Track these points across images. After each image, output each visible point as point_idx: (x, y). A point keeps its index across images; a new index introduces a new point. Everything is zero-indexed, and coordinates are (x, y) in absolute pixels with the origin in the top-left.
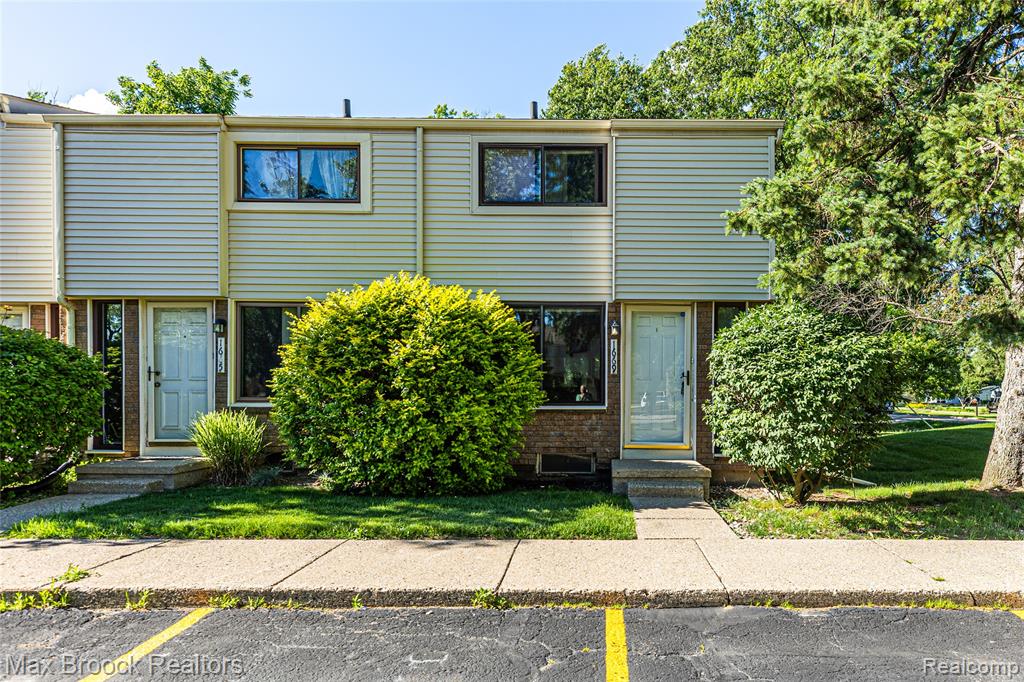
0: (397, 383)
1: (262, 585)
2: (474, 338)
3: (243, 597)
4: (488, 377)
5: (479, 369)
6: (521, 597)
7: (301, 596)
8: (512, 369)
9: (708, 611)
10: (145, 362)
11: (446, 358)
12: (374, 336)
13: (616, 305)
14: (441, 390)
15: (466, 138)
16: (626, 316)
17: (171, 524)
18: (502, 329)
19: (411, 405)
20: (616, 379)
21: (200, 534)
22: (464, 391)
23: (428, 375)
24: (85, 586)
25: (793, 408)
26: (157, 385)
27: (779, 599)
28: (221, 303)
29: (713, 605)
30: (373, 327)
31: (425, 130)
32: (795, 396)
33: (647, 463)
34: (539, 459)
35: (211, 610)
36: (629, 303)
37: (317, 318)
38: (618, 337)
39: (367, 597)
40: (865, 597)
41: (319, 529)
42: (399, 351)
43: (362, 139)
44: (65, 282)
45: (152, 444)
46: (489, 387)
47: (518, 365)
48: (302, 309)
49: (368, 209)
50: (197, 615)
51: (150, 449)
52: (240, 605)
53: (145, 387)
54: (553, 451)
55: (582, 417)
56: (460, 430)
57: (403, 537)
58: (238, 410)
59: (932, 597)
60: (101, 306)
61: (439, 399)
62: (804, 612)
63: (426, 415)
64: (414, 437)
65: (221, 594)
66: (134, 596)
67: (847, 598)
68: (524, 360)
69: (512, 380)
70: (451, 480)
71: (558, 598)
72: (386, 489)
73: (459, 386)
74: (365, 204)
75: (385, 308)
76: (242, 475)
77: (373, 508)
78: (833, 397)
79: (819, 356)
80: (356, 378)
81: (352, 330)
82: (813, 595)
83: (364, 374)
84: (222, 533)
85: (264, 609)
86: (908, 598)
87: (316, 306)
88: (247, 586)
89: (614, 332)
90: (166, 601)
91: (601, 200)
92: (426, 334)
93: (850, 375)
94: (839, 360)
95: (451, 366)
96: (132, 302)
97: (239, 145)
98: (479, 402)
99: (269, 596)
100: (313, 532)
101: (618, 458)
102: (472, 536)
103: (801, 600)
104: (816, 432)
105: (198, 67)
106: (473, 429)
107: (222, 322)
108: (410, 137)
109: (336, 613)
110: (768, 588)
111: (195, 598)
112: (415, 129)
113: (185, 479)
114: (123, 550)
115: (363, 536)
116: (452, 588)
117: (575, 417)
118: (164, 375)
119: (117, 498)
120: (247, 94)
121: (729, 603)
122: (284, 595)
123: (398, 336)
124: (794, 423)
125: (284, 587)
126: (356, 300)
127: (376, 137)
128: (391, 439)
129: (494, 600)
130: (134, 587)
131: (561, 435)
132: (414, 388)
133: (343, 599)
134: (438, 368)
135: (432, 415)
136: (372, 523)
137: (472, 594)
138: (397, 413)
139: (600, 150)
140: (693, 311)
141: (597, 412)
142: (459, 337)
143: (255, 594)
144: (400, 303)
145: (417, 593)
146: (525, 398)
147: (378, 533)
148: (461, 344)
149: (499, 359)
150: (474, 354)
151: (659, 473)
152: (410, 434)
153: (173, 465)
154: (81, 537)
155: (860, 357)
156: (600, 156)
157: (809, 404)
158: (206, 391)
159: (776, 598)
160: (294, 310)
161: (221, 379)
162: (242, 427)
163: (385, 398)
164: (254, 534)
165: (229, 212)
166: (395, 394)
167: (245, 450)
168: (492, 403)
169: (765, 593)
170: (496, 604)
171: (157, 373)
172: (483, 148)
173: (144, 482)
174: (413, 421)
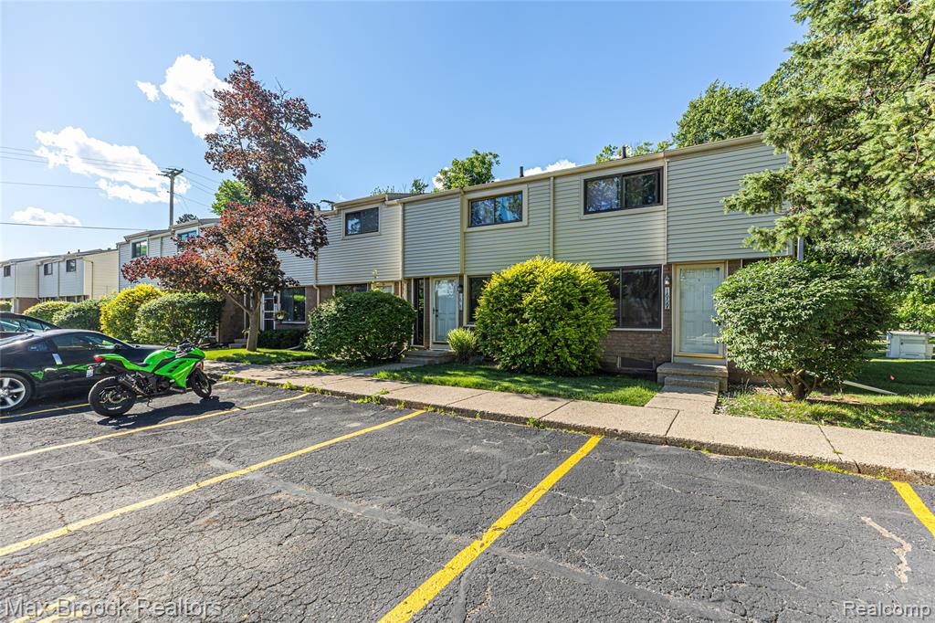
0: (526, 316)
1: (443, 404)
2: (567, 291)
3: (436, 407)
4: (576, 311)
5: (570, 307)
6: (551, 424)
7: (457, 410)
8: (591, 307)
9: (652, 446)
10: (432, 306)
11: (551, 301)
12: (516, 291)
13: (669, 266)
14: (548, 319)
15: (576, 178)
16: (676, 274)
17: (426, 377)
18: (586, 285)
19: (532, 326)
20: (669, 312)
21: (435, 383)
22: (561, 319)
23: (542, 311)
24: (386, 396)
25: (759, 330)
26: (437, 316)
27: (700, 446)
28: (461, 277)
29: (657, 443)
30: (517, 287)
31: (555, 178)
32: (759, 323)
33: (690, 366)
34: (619, 359)
35: (424, 411)
36: (677, 264)
37: (495, 282)
38: (670, 286)
39: (483, 414)
40: (763, 454)
41: (481, 385)
42: (527, 299)
43: (523, 188)
44: (404, 271)
45: (434, 343)
46: (577, 317)
47: (595, 305)
48: (489, 278)
49: (526, 224)
50: (419, 412)
51: (434, 346)
52: (435, 411)
53: (432, 317)
54: (627, 356)
55: (646, 336)
56: (559, 340)
57: (517, 392)
58: (466, 328)
59: (820, 462)
60: (416, 280)
61: (548, 324)
62: (714, 456)
63: (541, 331)
64: (536, 343)
65: (428, 405)
66: (400, 402)
67: (751, 453)
68: (599, 302)
69: (591, 314)
70: (556, 367)
71: (569, 427)
72: (524, 369)
73: (558, 317)
74: (525, 222)
75: (524, 276)
76: (467, 359)
77: (516, 378)
78: (788, 323)
79: (781, 295)
80: (507, 313)
81: (506, 289)
82: (724, 447)
83: (511, 310)
84: (443, 383)
85: (443, 414)
86: (799, 459)
87: (495, 277)
88: (437, 404)
89: (667, 283)
90: (410, 406)
91: (659, 201)
92: (541, 289)
93: (804, 308)
94: (796, 298)
95: (554, 306)
96: (428, 279)
97: (469, 200)
98: (569, 325)
99: (446, 409)
100: (478, 386)
101: (670, 361)
102: (551, 395)
103: (713, 448)
104: (776, 347)
105: (474, 155)
106: (566, 340)
107: (461, 286)
108: (547, 183)
109: (469, 420)
110: (693, 438)
111: (419, 406)
112: (549, 178)
113: (444, 360)
114: (405, 386)
115: (499, 390)
116: (518, 415)
117: (641, 336)
118: (440, 311)
119: (415, 366)
120: (497, 163)
121: (667, 443)
122: (450, 409)
123: (528, 291)
124: (760, 340)
125: (451, 406)
126: (509, 273)
127: (531, 186)
128: (525, 344)
129: (537, 423)
130: (400, 398)
131: (632, 346)
132: (535, 317)
133: (472, 414)
134: (546, 307)
135: (544, 332)
136: (506, 384)
137: (527, 419)
138: (526, 330)
139: (659, 171)
140: (725, 267)
141: (655, 332)
142: (559, 290)
143: (440, 407)
144: (531, 273)
145: (503, 416)
146: (600, 323)
147: (506, 389)
148: (559, 295)
149: (585, 301)
150: (568, 299)
151: (688, 371)
152: (533, 341)
153: (438, 353)
154: (395, 379)
155: (814, 295)
156: (659, 174)
157: (770, 328)
158: (455, 319)
159: (698, 445)
160: (486, 279)
161: (461, 312)
162: (468, 336)
163: (521, 323)
164: (456, 385)
165: (465, 233)
166: (526, 321)
167: (468, 347)
168: (579, 326)
169: (690, 441)
170: (538, 426)
171: (437, 311)
172: (586, 182)
173: (426, 360)
174: (534, 334)
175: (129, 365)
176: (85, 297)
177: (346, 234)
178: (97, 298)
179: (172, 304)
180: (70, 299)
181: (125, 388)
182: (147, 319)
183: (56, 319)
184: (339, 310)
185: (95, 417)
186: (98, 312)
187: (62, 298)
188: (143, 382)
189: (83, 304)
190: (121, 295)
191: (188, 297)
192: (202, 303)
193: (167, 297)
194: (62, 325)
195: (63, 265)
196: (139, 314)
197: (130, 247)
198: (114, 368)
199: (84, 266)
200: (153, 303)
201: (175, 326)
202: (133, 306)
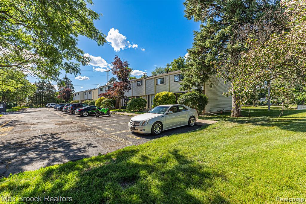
10: (151, 100)
31: (169, 75)
49: (165, 84)
53: (151, 103)
96: (150, 95)
127: (166, 76)
165: (156, 86)
172: (174, 76)
175: (99, 110)
176: (92, 100)
177: (137, 86)
178: (95, 100)
179: (107, 101)
180: (89, 100)
181: (99, 113)
182: (103, 104)
183: (88, 104)
184: (131, 102)
185: (96, 117)
186: (95, 102)
187: (88, 100)
188: (101, 113)
189: (93, 101)
190: (99, 99)
191: (109, 100)
192: (112, 101)
193: (106, 99)
194: (90, 105)
195: (88, 92)
196: (101, 103)
197: (100, 89)
198: (98, 111)
199: (92, 92)
200: (104, 101)
201: (107, 104)
202: (101, 102)
